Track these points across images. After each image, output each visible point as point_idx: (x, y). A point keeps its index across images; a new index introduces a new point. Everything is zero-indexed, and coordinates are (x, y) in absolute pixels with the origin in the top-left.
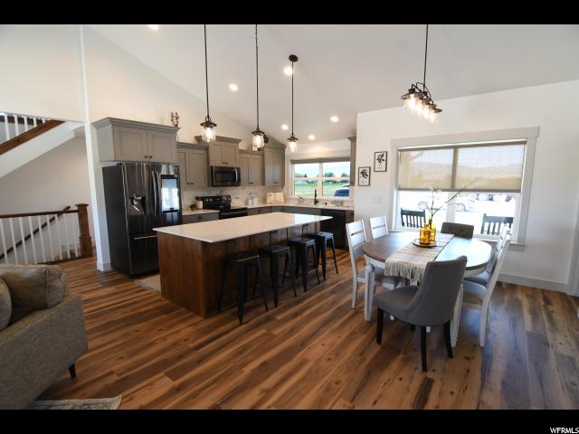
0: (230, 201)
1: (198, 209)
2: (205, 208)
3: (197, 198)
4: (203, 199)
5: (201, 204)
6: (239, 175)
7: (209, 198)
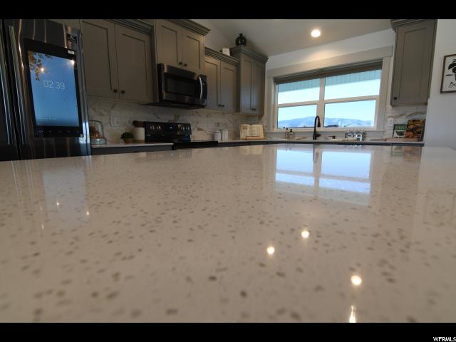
0: (190, 132)
1: (135, 141)
2: (147, 140)
3: (136, 124)
4: (145, 125)
5: (141, 133)
6: (205, 87)
7: (156, 124)
